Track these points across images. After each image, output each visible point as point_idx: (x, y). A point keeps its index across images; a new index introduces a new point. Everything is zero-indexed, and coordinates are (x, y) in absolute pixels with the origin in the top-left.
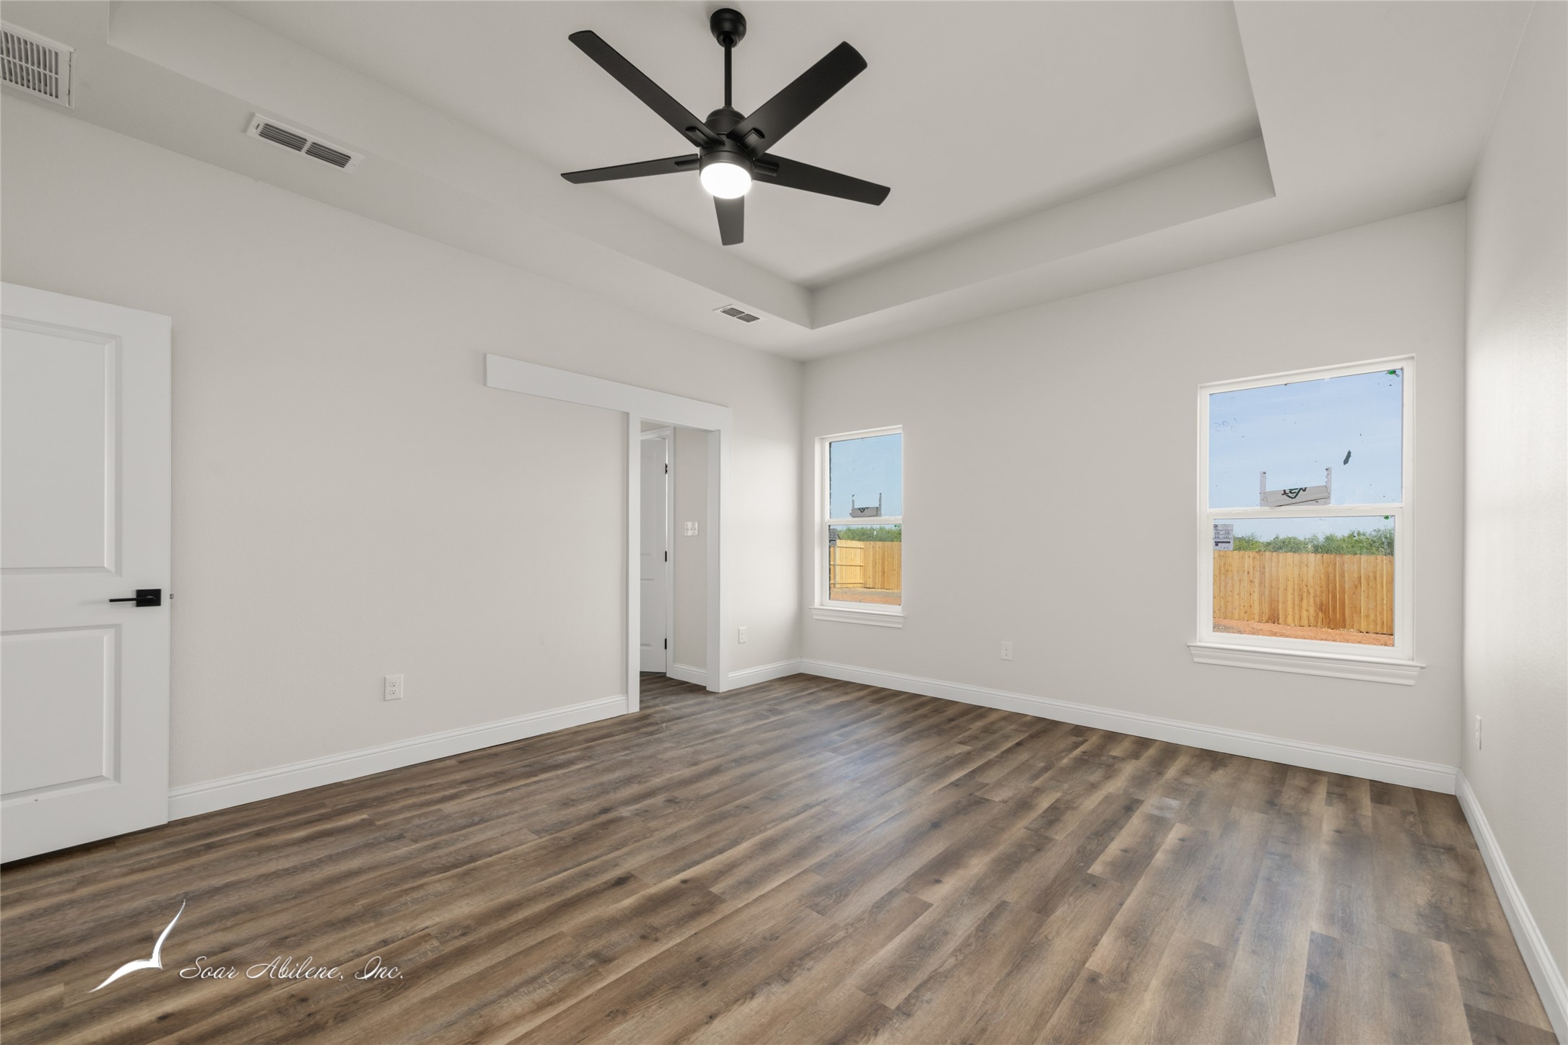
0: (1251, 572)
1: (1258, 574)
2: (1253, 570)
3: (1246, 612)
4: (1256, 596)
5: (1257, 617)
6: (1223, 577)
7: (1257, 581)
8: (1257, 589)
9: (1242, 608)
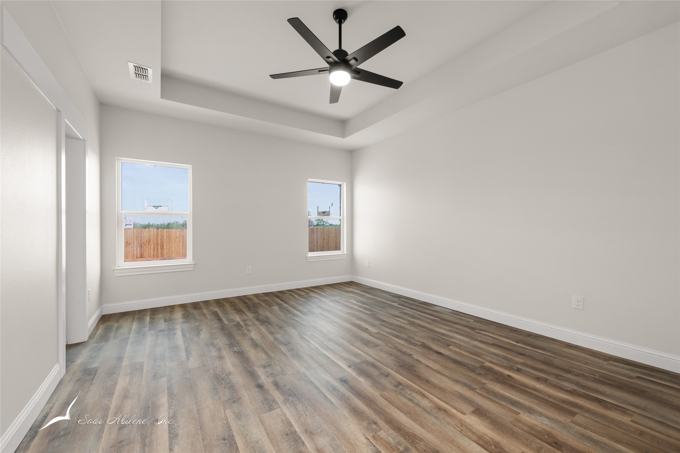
0: (179, 238)
1: (181, 238)
2: (180, 237)
3: (177, 254)
4: (181, 247)
5: (181, 255)
6: (168, 240)
7: (181, 241)
8: (181, 244)
9: (176, 252)
